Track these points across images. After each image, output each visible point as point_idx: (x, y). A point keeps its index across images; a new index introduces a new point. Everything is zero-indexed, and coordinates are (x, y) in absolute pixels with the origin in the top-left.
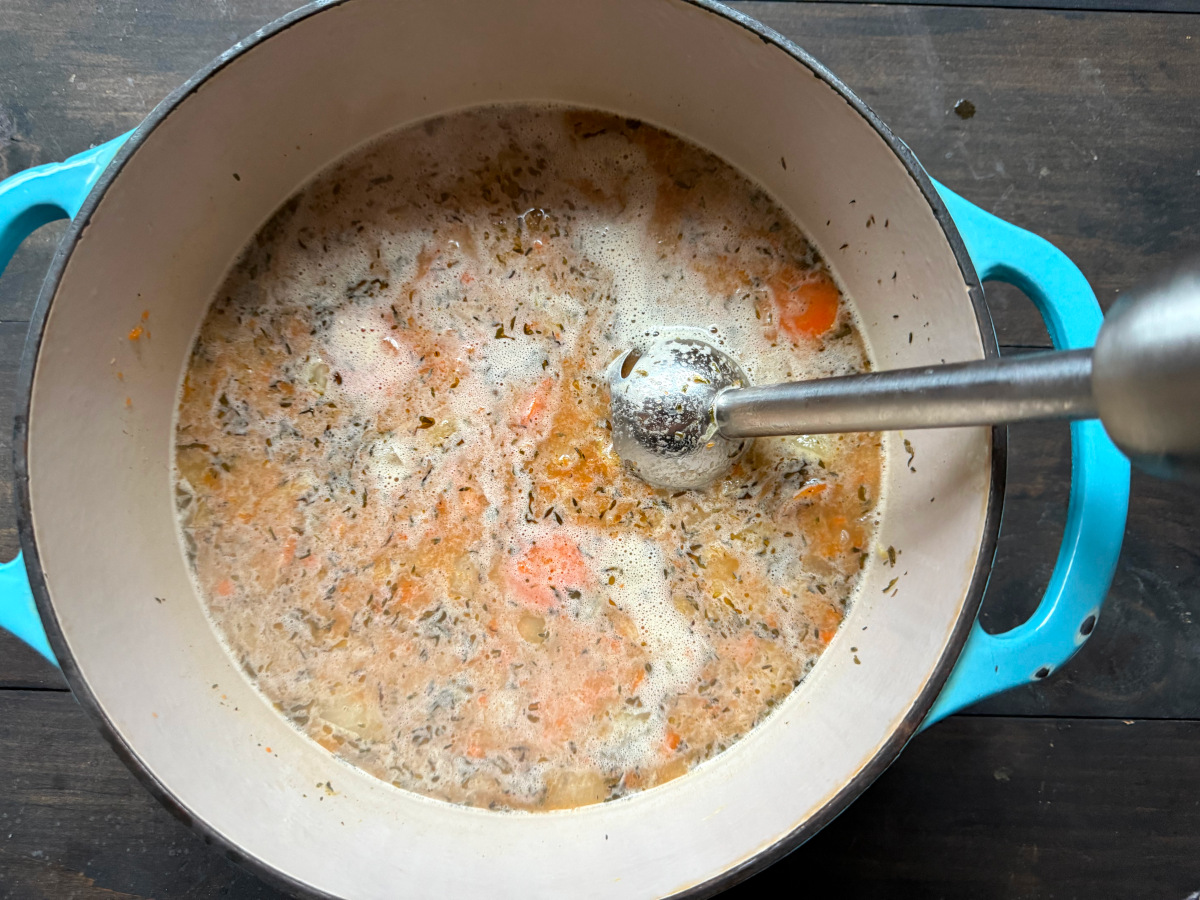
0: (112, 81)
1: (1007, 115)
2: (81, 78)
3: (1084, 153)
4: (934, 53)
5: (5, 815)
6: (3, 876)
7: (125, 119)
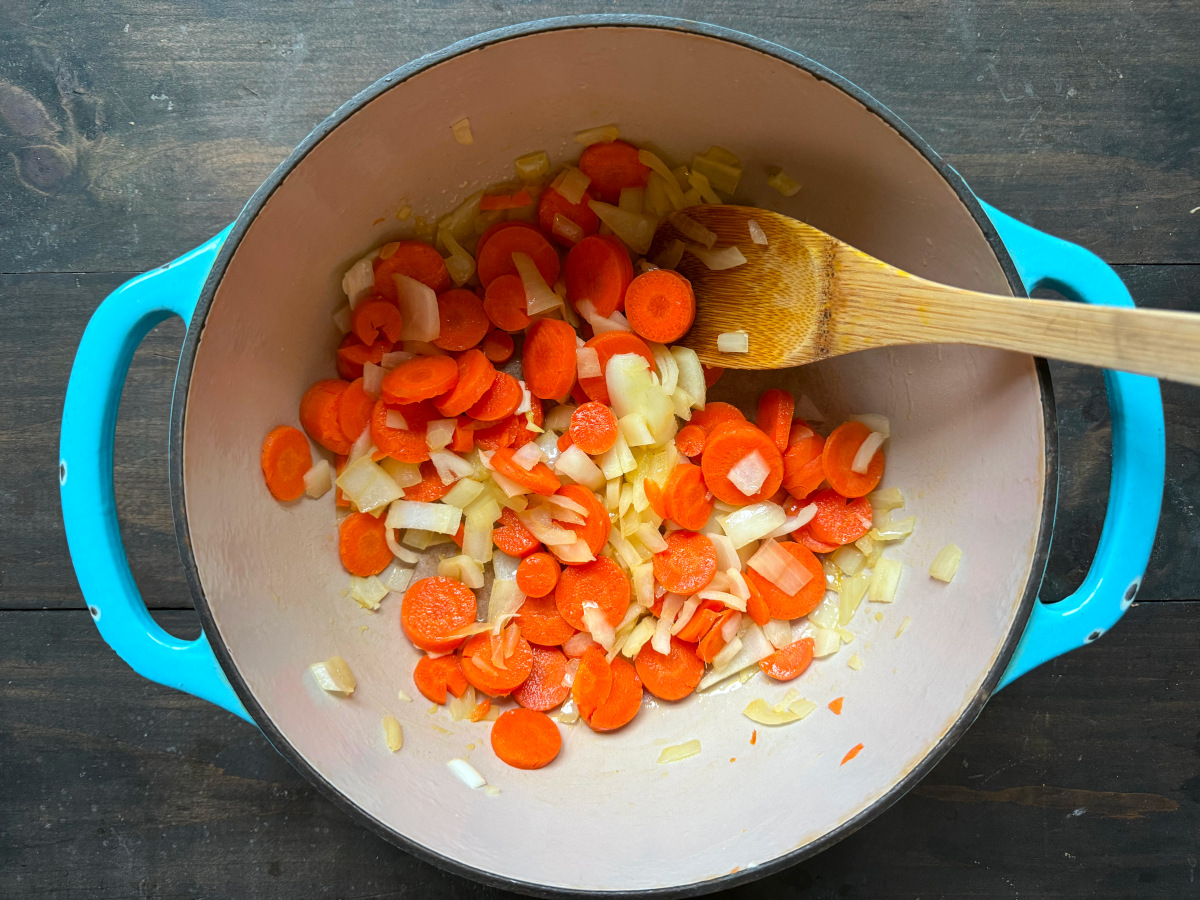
0: (165, 29)
1: (1036, 35)
2: (136, 27)
3: (1110, 71)
5: (139, 718)
6: (142, 769)
7: (182, 69)
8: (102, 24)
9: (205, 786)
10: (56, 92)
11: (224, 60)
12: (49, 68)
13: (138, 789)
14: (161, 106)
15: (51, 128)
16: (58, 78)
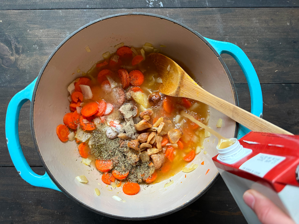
0: (37, 31)
1: (237, 32)
2: (30, 30)
3: (255, 40)
4: (221, 18)
5: (23, 194)
6: (23, 207)
7: (41, 39)
8: (22, 30)
9: (38, 211)
10: (11, 45)
11: (50, 37)
12: (10, 39)
13: (21, 212)
14: (35, 48)
15: (9, 53)
16: (12, 42)
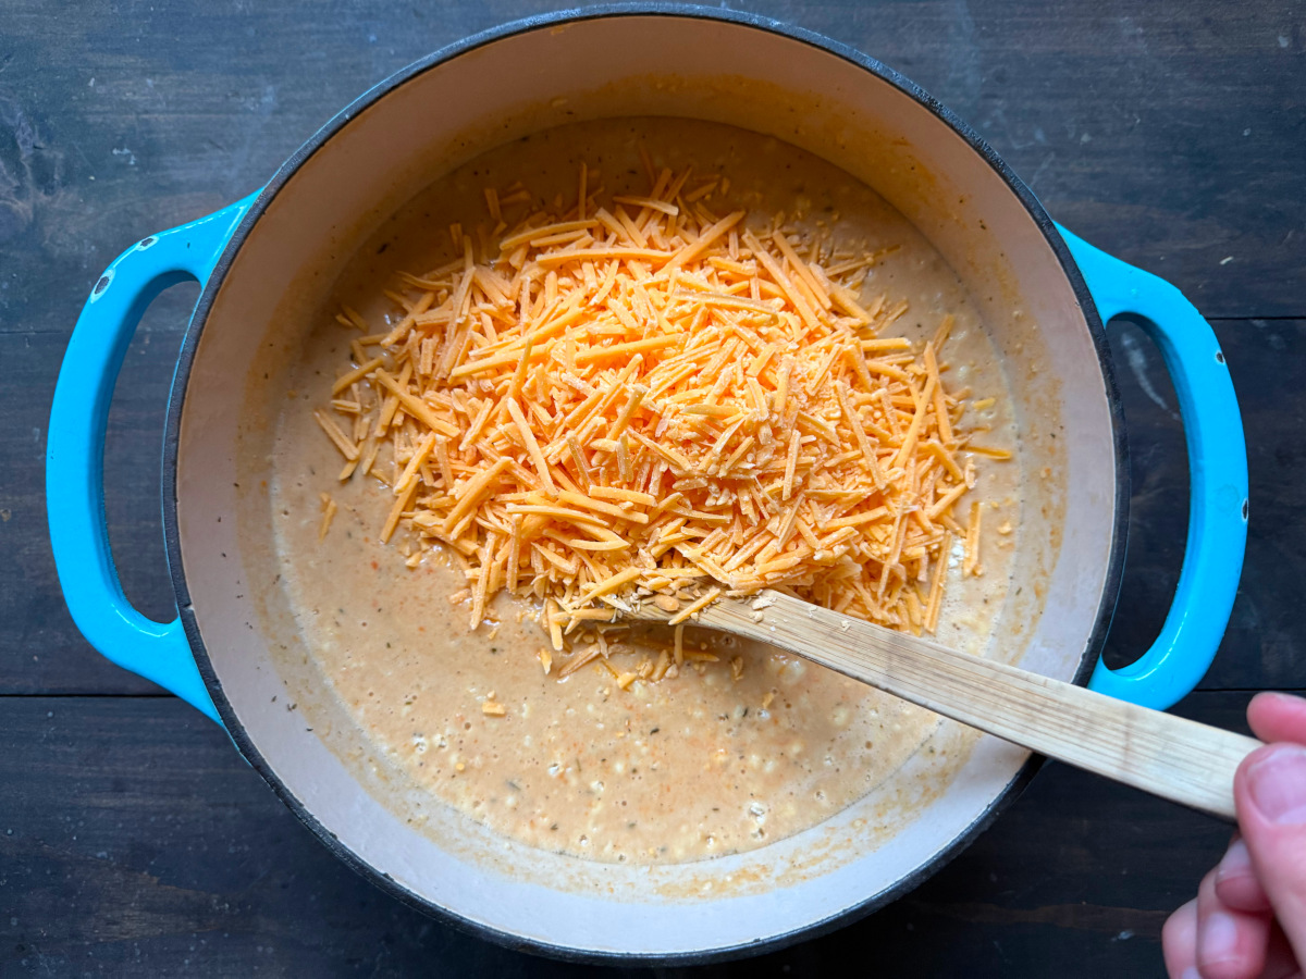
0: (131, 83)
1: (1046, 80)
2: (100, 81)
3: (1126, 116)
4: (969, 18)
5: (68, 819)
6: (69, 876)
7: (147, 122)
8: (66, 78)
9: (137, 897)
10: (15, 146)
11: (190, 112)
12: (9, 122)
13: (63, 900)
14: (123, 160)
15: (9, 184)
16: (19, 133)
